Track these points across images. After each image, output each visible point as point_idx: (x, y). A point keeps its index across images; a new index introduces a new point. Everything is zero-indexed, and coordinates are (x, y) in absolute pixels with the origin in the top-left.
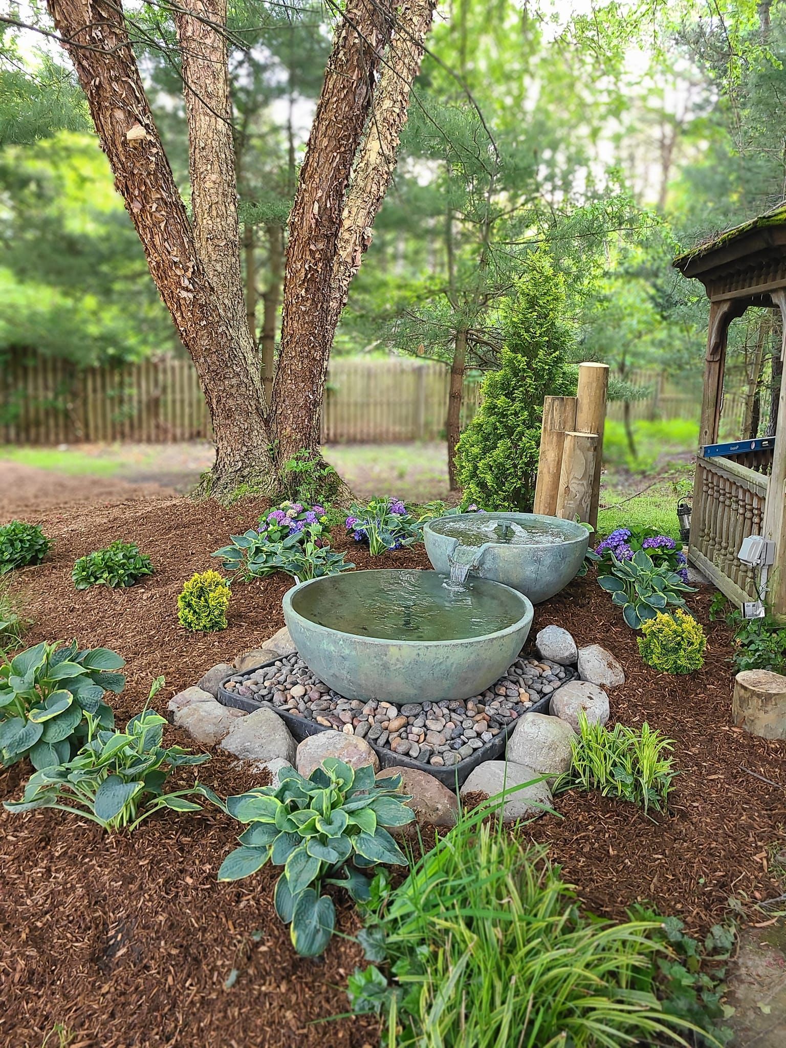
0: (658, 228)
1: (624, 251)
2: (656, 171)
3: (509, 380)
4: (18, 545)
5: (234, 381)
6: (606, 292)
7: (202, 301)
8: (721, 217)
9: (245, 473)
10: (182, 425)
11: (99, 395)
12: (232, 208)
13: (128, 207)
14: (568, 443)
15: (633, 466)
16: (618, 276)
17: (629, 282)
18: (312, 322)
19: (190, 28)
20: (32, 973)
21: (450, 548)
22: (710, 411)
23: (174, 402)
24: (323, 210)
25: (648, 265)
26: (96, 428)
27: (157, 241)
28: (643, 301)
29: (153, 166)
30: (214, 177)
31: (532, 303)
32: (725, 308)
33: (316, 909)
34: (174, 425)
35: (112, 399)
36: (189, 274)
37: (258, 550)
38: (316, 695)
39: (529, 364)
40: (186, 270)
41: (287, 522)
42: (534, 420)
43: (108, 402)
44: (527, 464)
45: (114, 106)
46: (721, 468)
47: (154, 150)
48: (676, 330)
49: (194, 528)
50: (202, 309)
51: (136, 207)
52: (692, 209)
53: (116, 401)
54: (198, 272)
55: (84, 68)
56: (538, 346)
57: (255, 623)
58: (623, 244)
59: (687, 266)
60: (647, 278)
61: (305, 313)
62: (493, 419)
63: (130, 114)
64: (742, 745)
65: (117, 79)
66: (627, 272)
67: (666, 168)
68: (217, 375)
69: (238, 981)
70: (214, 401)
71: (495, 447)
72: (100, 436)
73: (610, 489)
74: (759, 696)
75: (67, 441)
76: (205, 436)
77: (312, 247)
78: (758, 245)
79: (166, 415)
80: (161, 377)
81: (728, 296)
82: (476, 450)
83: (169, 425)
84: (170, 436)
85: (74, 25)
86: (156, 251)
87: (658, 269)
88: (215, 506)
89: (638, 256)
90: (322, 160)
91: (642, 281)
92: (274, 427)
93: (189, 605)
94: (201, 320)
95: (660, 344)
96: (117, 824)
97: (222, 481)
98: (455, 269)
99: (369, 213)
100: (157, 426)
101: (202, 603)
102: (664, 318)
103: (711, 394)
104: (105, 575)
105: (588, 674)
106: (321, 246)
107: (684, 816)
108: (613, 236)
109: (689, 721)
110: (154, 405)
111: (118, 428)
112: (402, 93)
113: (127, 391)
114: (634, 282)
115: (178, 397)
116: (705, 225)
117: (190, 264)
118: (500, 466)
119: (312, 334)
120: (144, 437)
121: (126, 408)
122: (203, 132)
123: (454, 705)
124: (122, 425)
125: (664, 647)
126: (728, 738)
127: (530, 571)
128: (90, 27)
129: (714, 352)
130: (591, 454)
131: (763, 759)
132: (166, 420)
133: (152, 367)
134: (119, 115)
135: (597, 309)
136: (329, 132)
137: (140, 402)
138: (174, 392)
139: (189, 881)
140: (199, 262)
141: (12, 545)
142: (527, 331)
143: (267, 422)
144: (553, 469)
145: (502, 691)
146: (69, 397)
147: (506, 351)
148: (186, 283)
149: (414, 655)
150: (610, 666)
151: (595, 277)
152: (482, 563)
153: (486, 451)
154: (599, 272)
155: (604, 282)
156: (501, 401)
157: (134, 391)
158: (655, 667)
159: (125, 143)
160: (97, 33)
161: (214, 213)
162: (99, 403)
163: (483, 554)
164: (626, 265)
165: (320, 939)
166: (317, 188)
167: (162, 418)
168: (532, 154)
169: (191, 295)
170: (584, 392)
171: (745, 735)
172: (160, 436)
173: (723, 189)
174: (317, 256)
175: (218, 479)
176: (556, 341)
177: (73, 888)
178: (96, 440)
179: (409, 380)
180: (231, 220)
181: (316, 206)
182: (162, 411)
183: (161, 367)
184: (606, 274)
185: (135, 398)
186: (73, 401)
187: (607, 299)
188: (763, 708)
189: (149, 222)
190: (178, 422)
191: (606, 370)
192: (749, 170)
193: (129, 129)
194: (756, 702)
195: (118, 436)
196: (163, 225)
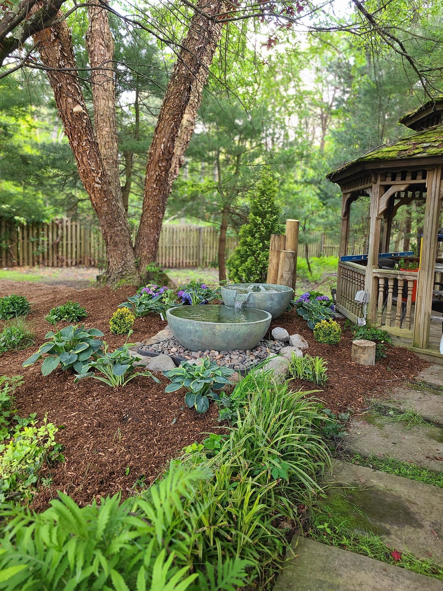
0: (320, 160)
1: (304, 171)
2: (319, 131)
3: (253, 229)
4: (16, 305)
5: (119, 228)
6: (296, 190)
7: (105, 189)
8: (350, 156)
9: (124, 273)
10: (72, 258)
11: (26, 241)
12: (116, 144)
13: (71, 143)
14: (282, 255)
15: (310, 278)
16: (301, 183)
17: (307, 186)
18: (158, 200)
19: (96, 58)
20: (100, 423)
21: (235, 294)
22: (344, 242)
23: (67, 244)
24: (166, 147)
25: (316, 178)
26: (23, 259)
27: (85, 159)
28: (314, 195)
29: (84, 125)
30: (107, 129)
31: (263, 193)
32: (348, 196)
33: (202, 400)
34: (67, 258)
35: (33, 243)
36: (99, 176)
37: (141, 304)
38: (182, 351)
39: (262, 221)
40: (98, 174)
41: (151, 293)
42: (265, 248)
43: (31, 244)
44: (262, 268)
45: (68, 96)
46: (348, 265)
47: (85, 117)
48: (330, 210)
49: (99, 300)
50: (105, 192)
51: (75, 144)
52: (336, 152)
53: (35, 244)
54: (104, 175)
55: (54, 78)
56: (266, 213)
57: (144, 332)
58: (303, 167)
59: (333, 178)
60: (315, 185)
61: (155, 195)
62: (245, 247)
63: (75, 100)
64: (355, 368)
65: (70, 84)
66: (306, 182)
67: (324, 129)
68: (111, 225)
69: (176, 422)
70: (109, 238)
71: (246, 261)
72: (26, 262)
73: (299, 289)
74: (361, 348)
75: (7, 266)
76: (84, 263)
77: (160, 165)
78: (359, 169)
79: (62, 251)
80: (60, 232)
81: (350, 191)
82: (237, 262)
83: (65, 258)
84: (65, 263)
85: (51, 59)
86: (84, 164)
87: (321, 180)
88: (108, 290)
89: (311, 173)
90: (166, 125)
91: (313, 186)
92: (138, 251)
93: (116, 323)
94: (104, 198)
95: (322, 217)
96: (117, 384)
97: (112, 278)
98: (222, 177)
99: (183, 149)
100: (58, 258)
101: (122, 321)
102: (324, 204)
103: (344, 234)
104: (66, 316)
105: (294, 344)
106: (164, 164)
107: (332, 387)
108: (299, 163)
109: (334, 361)
110: (56, 246)
111: (36, 259)
112: (198, 93)
113: (41, 239)
114: (309, 186)
115: (69, 242)
116: (342, 160)
117: (100, 171)
118: (249, 269)
119: (158, 206)
120: (50, 264)
121: (40, 248)
122: (102, 107)
123: (241, 351)
124: (38, 257)
125: (324, 333)
126: (350, 366)
127: (269, 304)
128: (59, 60)
129: (344, 216)
130: (292, 260)
131: (363, 372)
132: (62, 255)
133: (55, 226)
134: (70, 100)
135: (291, 199)
136: (170, 112)
137: (48, 245)
138: (67, 240)
139: (150, 400)
140: (104, 170)
141: (13, 305)
142: (261, 206)
143: (134, 249)
144: (275, 268)
145: (259, 349)
146: (8, 241)
147: (251, 216)
148: (98, 180)
149: (226, 329)
150: (303, 341)
151: (290, 183)
152: (248, 300)
153: (242, 262)
154: (292, 181)
155: (295, 186)
156: (249, 239)
157: (46, 239)
158: (321, 342)
159: (72, 114)
160: (62, 63)
161: (107, 147)
162: (25, 244)
163: (249, 296)
164: (305, 178)
165: (205, 408)
166: (163, 137)
167: (60, 253)
168: (260, 123)
169: (100, 186)
170: (289, 233)
171: (356, 364)
172: (60, 263)
173: (350, 143)
174: (162, 169)
175: (110, 277)
176: (275, 211)
177: (106, 403)
178: (23, 265)
179: (194, 235)
180: (115, 150)
181: (163, 145)
182: (60, 249)
183: (60, 225)
184: (296, 182)
185: (46, 243)
186: (11, 244)
187: (296, 194)
188: (363, 353)
189: (81, 150)
190: (69, 255)
191: (298, 222)
192: (362, 134)
193: (74, 107)
194: (360, 350)
195: (36, 263)
196: (88, 152)
